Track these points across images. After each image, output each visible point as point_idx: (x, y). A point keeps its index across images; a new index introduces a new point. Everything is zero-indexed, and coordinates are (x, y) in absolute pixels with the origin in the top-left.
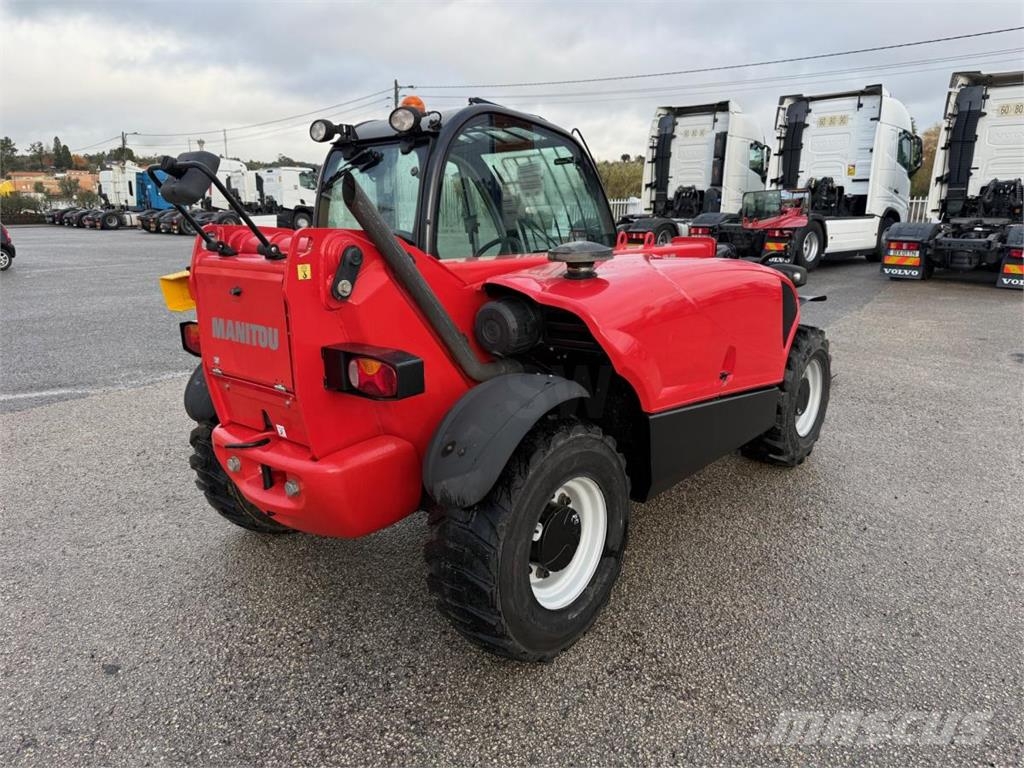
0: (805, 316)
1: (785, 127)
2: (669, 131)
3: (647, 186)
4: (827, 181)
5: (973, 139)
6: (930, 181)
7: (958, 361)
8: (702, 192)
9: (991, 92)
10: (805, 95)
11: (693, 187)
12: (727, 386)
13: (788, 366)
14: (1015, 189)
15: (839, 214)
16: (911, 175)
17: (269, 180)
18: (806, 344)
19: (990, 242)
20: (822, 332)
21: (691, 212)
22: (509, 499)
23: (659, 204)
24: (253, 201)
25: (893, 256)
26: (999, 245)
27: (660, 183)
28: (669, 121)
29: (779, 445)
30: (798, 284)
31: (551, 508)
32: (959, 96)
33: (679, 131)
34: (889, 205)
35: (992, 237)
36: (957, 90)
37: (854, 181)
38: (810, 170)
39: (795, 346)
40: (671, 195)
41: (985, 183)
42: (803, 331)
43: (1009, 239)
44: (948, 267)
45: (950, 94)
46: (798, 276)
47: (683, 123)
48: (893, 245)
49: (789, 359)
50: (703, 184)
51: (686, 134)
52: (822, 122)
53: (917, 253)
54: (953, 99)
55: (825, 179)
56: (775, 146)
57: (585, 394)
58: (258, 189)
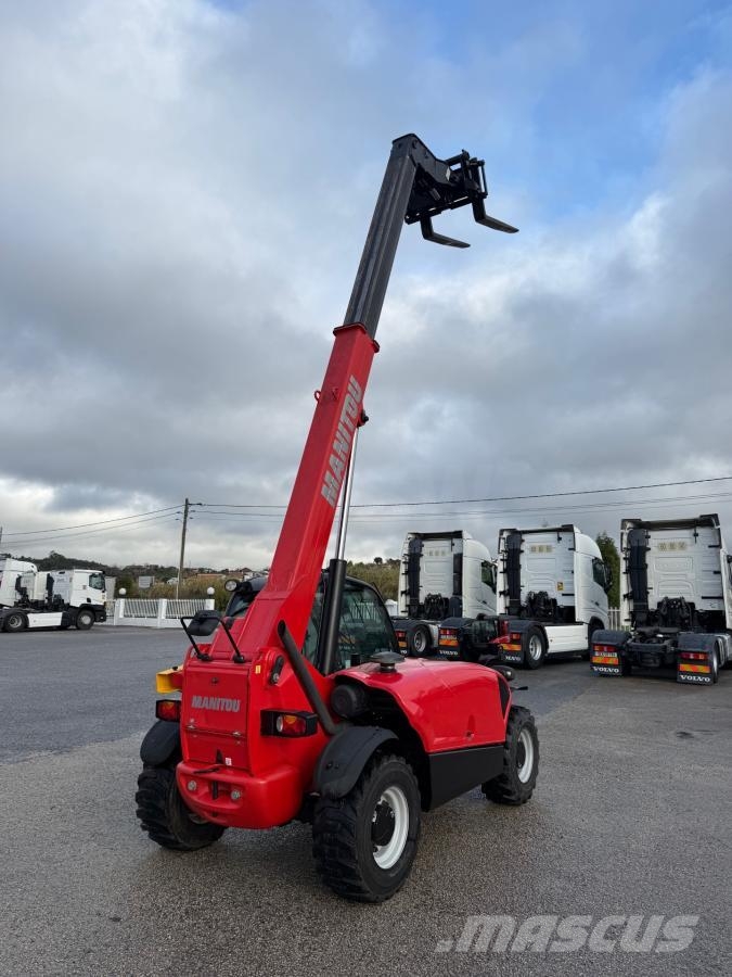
0: (516, 699)
1: (506, 552)
2: (417, 551)
3: (402, 593)
4: (543, 594)
5: (644, 567)
6: (619, 597)
7: (638, 737)
8: (446, 599)
9: (651, 533)
10: (519, 529)
11: (440, 595)
12: (470, 741)
13: (508, 731)
14: (681, 605)
15: (556, 622)
16: (606, 591)
17: (59, 580)
18: (517, 717)
19: (665, 647)
20: (528, 711)
21: (440, 616)
22: (362, 793)
23: (412, 608)
24: (41, 599)
25: (598, 657)
26: (673, 648)
27: (413, 591)
28: (418, 542)
29: (509, 787)
30: (509, 679)
31: (379, 807)
32: (629, 535)
33: (425, 551)
34: (593, 614)
35: (666, 643)
36: (627, 531)
37: (563, 595)
38: (529, 585)
39: (511, 719)
40: (422, 600)
41: (660, 600)
42: (515, 710)
43: (679, 643)
44: (640, 666)
45: (622, 534)
46: (509, 673)
47: (428, 546)
48: (597, 648)
49: (508, 728)
50: (447, 593)
51: (431, 554)
52: (533, 549)
53: (616, 655)
54: (625, 537)
55: (541, 593)
56: (501, 566)
57: (396, 737)
58: (47, 588)
